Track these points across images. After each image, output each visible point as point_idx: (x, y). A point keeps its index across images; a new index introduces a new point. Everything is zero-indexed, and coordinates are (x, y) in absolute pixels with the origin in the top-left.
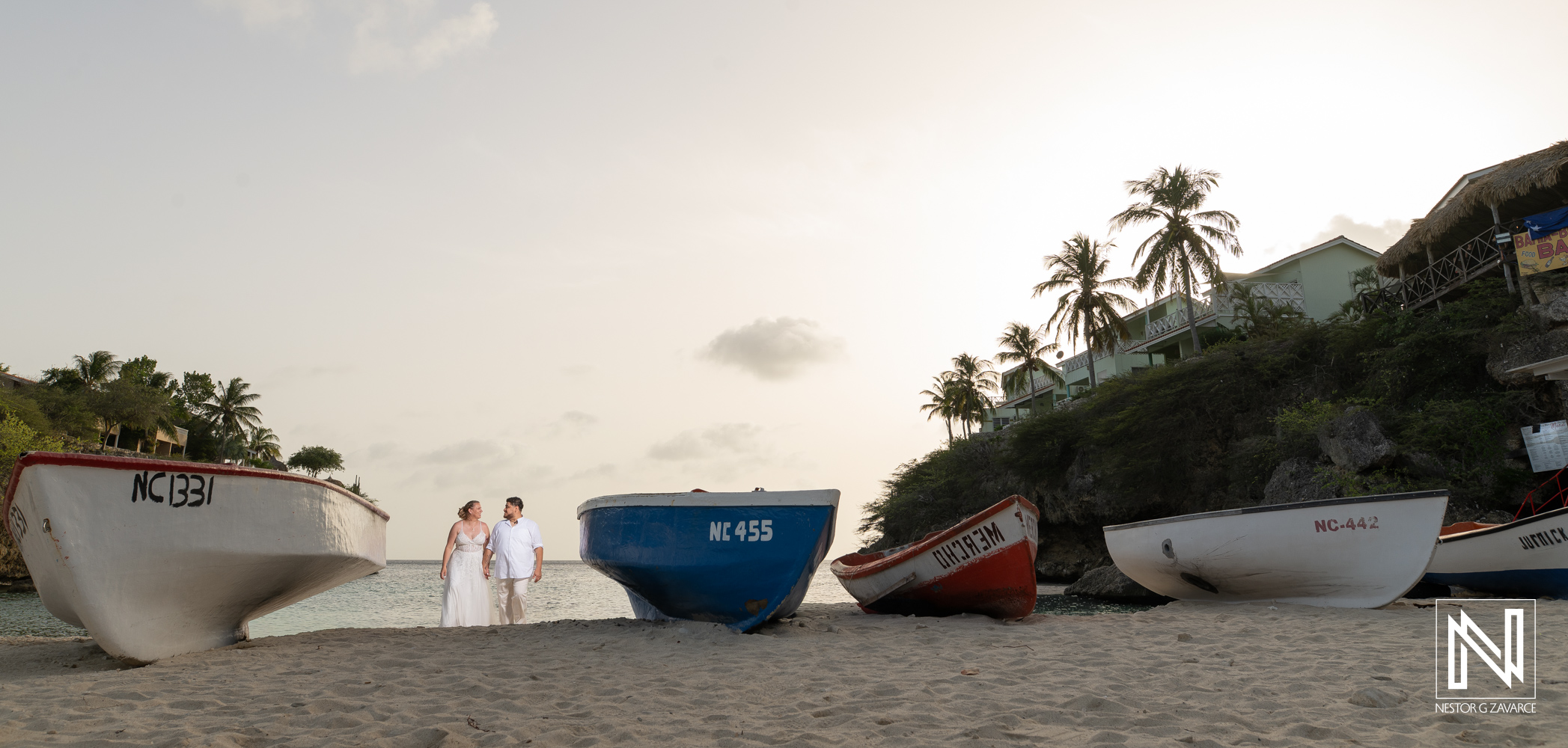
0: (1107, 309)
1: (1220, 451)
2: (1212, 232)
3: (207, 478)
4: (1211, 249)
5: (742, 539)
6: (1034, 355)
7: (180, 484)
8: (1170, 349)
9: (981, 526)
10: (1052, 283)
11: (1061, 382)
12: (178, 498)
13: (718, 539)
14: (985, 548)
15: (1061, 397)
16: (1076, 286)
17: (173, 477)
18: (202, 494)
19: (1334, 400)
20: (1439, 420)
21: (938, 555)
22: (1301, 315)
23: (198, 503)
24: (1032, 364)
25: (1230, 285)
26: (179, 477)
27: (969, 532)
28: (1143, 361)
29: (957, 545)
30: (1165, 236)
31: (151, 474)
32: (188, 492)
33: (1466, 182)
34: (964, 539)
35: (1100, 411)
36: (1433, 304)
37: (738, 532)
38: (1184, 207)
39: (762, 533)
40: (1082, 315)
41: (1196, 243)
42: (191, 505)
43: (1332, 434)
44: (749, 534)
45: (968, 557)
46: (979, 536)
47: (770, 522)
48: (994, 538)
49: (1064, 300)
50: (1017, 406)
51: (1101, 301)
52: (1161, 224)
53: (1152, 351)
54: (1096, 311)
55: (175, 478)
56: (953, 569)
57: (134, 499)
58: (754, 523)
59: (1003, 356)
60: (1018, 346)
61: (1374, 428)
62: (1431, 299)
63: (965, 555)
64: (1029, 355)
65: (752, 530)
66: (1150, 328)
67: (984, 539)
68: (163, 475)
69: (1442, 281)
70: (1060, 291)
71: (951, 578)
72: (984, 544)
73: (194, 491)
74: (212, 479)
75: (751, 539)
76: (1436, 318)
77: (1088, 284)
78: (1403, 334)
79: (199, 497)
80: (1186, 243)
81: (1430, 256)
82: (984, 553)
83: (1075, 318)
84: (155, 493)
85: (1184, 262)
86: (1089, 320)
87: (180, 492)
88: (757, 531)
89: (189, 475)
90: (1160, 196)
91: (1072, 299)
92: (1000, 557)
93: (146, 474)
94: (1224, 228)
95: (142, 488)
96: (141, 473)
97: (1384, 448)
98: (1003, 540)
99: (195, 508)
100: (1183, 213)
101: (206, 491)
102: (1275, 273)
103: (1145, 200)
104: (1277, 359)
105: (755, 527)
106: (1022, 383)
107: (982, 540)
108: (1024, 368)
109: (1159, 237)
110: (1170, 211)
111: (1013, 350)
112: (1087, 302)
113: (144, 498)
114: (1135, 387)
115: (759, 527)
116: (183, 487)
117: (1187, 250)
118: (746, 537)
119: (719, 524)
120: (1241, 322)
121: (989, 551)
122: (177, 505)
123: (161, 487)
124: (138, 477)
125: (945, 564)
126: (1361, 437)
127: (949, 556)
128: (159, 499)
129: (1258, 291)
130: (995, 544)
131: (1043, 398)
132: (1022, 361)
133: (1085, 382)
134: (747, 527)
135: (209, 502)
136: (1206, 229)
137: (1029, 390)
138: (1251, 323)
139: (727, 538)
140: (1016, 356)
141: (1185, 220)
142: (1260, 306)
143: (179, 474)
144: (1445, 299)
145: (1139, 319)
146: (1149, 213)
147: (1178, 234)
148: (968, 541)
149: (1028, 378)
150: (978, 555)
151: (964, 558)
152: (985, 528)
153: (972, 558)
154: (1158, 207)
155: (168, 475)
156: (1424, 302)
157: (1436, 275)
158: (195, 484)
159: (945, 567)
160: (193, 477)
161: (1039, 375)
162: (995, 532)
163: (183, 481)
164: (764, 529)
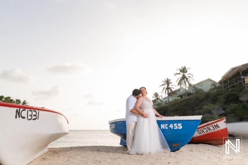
0: (171, 90)
1: (192, 112)
2: (189, 77)
3: (37, 111)
4: (189, 80)
5: (172, 128)
6: (158, 97)
7: (30, 113)
8: (181, 96)
9: (213, 125)
10: (162, 85)
11: (162, 102)
12: (30, 117)
13: (164, 128)
14: (213, 130)
15: (162, 104)
16: (166, 86)
17: (28, 111)
18: (36, 116)
19: (213, 104)
20: (232, 107)
21: (198, 131)
22: (203, 91)
23: (35, 119)
24: (158, 99)
25: (192, 86)
26: (30, 111)
27: (209, 126)
28: (177, 98)
29: (205, 129)
30: (182, 78)
31: (21, 109)
32: (32, 116)
33: (232, 69)
34: (207, 128)
35: (172, 106)
36: (229, 88)
37: (170, 126)
38: (185, 73)
39: (178, 127)
40: (167, 91)
41: (187, 79)
42: (33, 120)
43: (214, 109)
44: (174, 127)
45: (208, 131)
46: (212, 127)
47: (181, 124)
48: (217, 127)
49: (164, 88)
50: (155, 105)
51: (170, 88)
52: (181, 76)
53: (178, 97)
54: (169, 90)
55: (29, 111)
56: (202, 134)
57: (16, 117)
58: (175, 124)
59: (153, 97)
60: (155, 95)
61: (221, 109)
62: (228, 88)
63: (207, 131)
64: (157, 97)
65: (175, 126)
66: (178, 93)
67: (213, 127)
68: (25, 110)
69: (231, 85)
70: (164, 86)
71: (201, 136)
72: (213, 129)
73: (34, 115)
74: (39, 112)
75: (175, 128)
76: (230, 91)
77: (168, 85)
78: (224, 93)
79: (35, 117)
80: (185, 79)
81: (228, 81)
82: (213, 131)
83: (166, 91)
84: (23, 116)
85: (185, 82)
86: (168, 91)
87: (30, 115)
88: (177, 126)
89: (32, 110)
90: (181, 71)
91: (165, 88)
92: (218, 132)
93: (20, 109)
94: (191, 76)
95: (18, 114)
96: (18, 109)
97: (223, 112)
98: (219, 128)
99: (34, 121)
100: (185, 74)
101: (37, 115)
102: (198, 84)
103: (178, 72)
104: (203, 97)
105: (176, 125)
106: (156, 102)
107: (213, 128)
108: (157, 99)
109: (181, 78)
110: (183, 73)
111: (155, 96)
112: (168, 88)
113: (19, 117)
114: (178, 102)
115: (177, 125)
116: (31, 114)
117: (185, 80)
118: (173, 128)
119: (164, 125)
120: (194, 92)
121: (215, 130)
122: (29, 120)
123: (24, 114)
124: (17, 110)
125: (200, 133)
126: (219, 110)
127: (202, 131)
128: (24, 118)
129: (197, 87)
130: (217, 129)
131: (159, 104)
132: (156, 98)
133: (167, 101)
134: (173, 125)
135: (38, 119)
136: (189, 76)
137: (157, 103)
138: (195, 92)
139: (167, 128)
140: (155, 97)
141: (185, 75)
142: (197, 89)
143: (30, 110)
144: (231, 88)
145: (176, 91)
146: (179, 74)
147: (184, 77)
148: (209, 128)
149: (157, 101)
150: (211, 131)
151: (206, 132)
152: (214, 125)
153: (209, 132)
154: (180, 73)
155: (27, 110)
156: (227, 88)
157: (229, 84)
158: (34, 113)
159: (200, 134)
160: (34, 111)
161: (159, 100)
162: (217, 126)
163: (31, 112)
164: (179, 126)
